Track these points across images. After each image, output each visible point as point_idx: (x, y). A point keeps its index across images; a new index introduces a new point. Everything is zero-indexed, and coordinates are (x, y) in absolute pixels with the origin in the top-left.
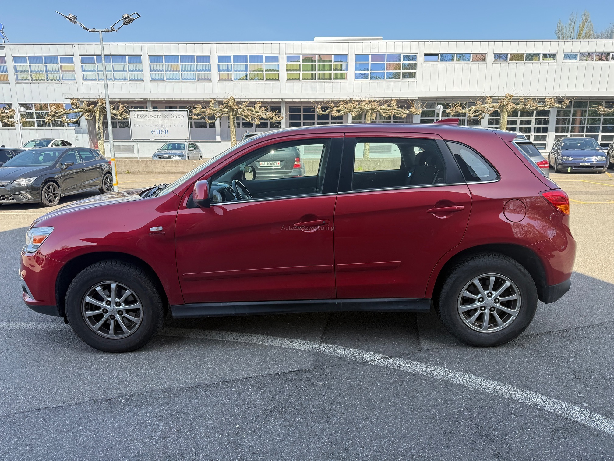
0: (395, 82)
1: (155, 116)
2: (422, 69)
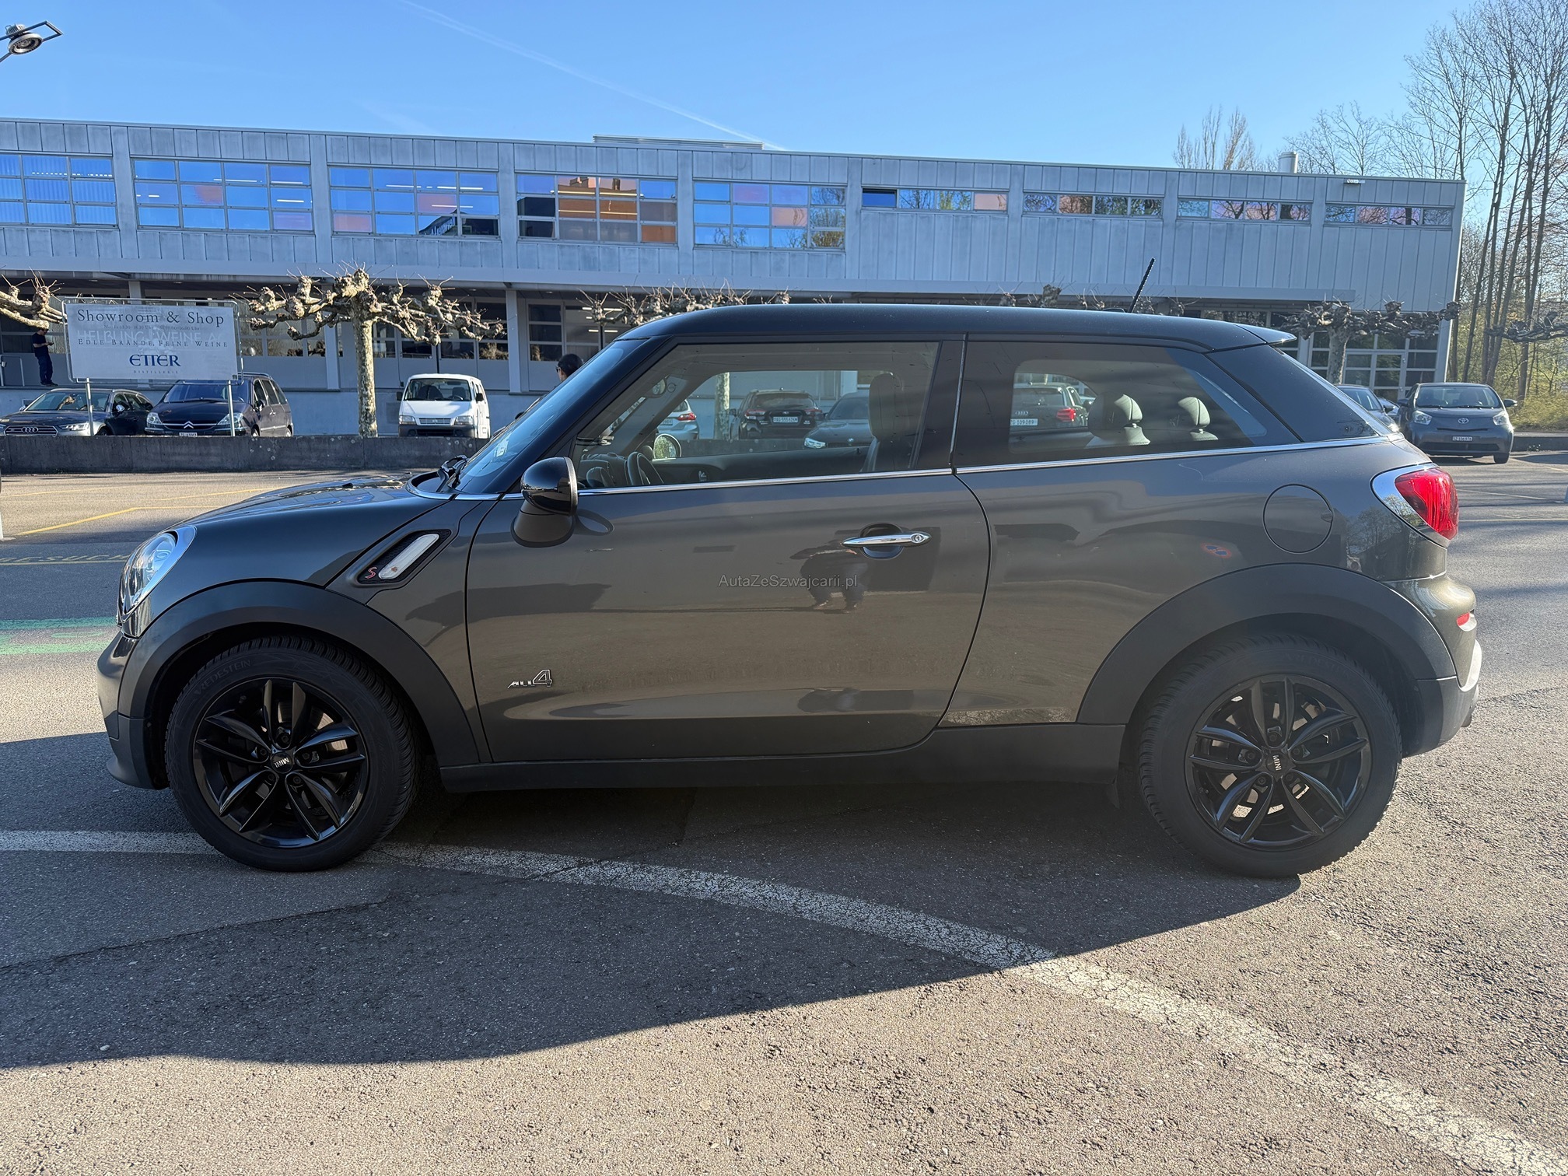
0: (794, 256)
1: (140, 318)
2: (858, 226)
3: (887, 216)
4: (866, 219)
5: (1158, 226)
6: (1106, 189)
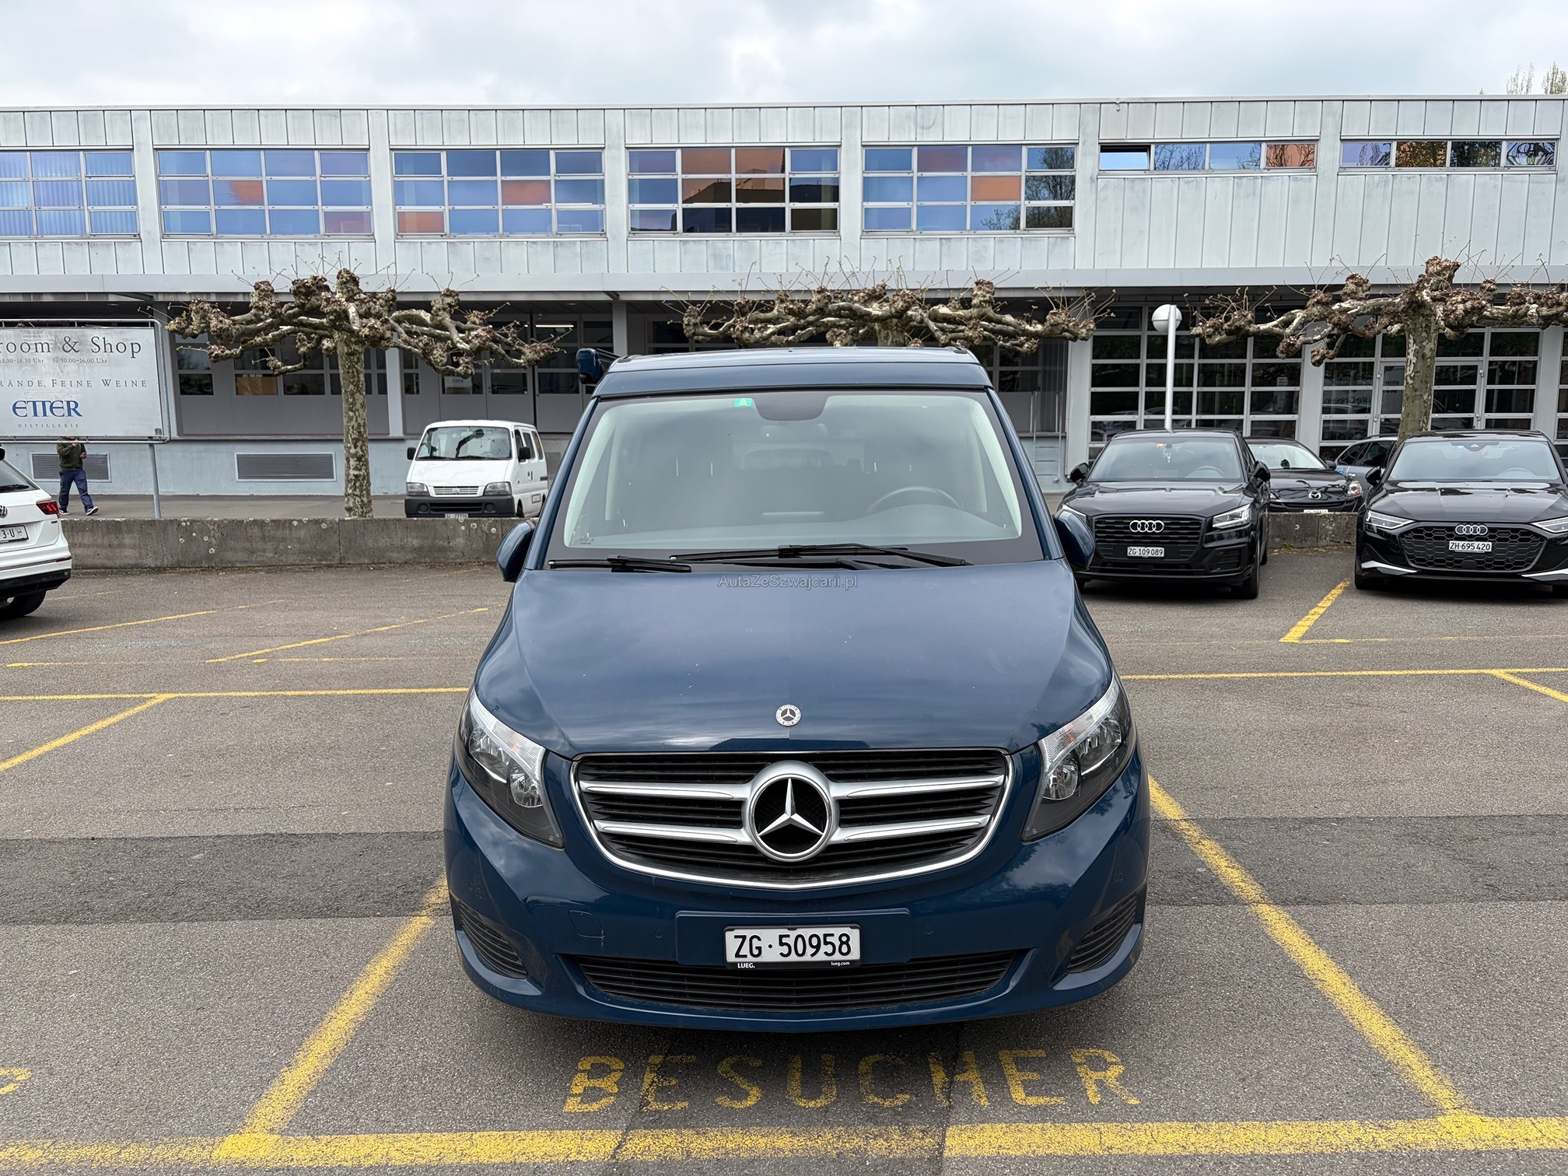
0: (1001, 241)
1: (25, 347)
2: (1094, 197)
3: (1136, 182)
4: (1105, 187)
5: (1550, 182)
6: (1467, 130)
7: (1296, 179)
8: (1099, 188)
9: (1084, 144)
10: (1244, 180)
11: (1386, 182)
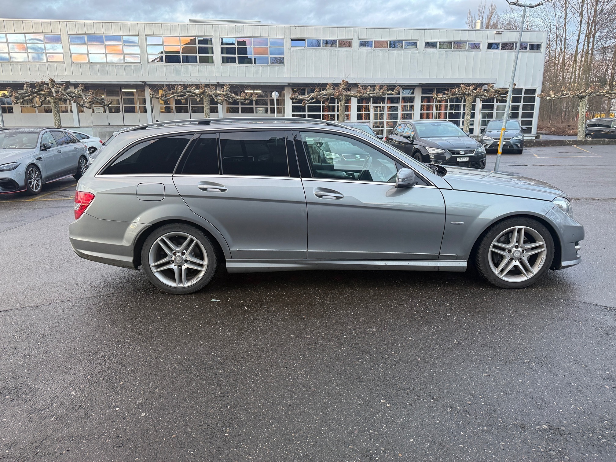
0: (263, 67)
2: (290, 55)
3: (302, 50)
4: (293, 52)
5: (416, 53)
6: (394, 38)
7: (347, 51)
8: (291, 52)
9: (286, 38)
10: (333, 51)
11: (372, 53)
